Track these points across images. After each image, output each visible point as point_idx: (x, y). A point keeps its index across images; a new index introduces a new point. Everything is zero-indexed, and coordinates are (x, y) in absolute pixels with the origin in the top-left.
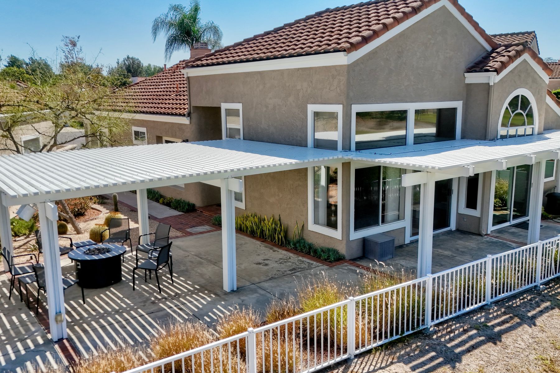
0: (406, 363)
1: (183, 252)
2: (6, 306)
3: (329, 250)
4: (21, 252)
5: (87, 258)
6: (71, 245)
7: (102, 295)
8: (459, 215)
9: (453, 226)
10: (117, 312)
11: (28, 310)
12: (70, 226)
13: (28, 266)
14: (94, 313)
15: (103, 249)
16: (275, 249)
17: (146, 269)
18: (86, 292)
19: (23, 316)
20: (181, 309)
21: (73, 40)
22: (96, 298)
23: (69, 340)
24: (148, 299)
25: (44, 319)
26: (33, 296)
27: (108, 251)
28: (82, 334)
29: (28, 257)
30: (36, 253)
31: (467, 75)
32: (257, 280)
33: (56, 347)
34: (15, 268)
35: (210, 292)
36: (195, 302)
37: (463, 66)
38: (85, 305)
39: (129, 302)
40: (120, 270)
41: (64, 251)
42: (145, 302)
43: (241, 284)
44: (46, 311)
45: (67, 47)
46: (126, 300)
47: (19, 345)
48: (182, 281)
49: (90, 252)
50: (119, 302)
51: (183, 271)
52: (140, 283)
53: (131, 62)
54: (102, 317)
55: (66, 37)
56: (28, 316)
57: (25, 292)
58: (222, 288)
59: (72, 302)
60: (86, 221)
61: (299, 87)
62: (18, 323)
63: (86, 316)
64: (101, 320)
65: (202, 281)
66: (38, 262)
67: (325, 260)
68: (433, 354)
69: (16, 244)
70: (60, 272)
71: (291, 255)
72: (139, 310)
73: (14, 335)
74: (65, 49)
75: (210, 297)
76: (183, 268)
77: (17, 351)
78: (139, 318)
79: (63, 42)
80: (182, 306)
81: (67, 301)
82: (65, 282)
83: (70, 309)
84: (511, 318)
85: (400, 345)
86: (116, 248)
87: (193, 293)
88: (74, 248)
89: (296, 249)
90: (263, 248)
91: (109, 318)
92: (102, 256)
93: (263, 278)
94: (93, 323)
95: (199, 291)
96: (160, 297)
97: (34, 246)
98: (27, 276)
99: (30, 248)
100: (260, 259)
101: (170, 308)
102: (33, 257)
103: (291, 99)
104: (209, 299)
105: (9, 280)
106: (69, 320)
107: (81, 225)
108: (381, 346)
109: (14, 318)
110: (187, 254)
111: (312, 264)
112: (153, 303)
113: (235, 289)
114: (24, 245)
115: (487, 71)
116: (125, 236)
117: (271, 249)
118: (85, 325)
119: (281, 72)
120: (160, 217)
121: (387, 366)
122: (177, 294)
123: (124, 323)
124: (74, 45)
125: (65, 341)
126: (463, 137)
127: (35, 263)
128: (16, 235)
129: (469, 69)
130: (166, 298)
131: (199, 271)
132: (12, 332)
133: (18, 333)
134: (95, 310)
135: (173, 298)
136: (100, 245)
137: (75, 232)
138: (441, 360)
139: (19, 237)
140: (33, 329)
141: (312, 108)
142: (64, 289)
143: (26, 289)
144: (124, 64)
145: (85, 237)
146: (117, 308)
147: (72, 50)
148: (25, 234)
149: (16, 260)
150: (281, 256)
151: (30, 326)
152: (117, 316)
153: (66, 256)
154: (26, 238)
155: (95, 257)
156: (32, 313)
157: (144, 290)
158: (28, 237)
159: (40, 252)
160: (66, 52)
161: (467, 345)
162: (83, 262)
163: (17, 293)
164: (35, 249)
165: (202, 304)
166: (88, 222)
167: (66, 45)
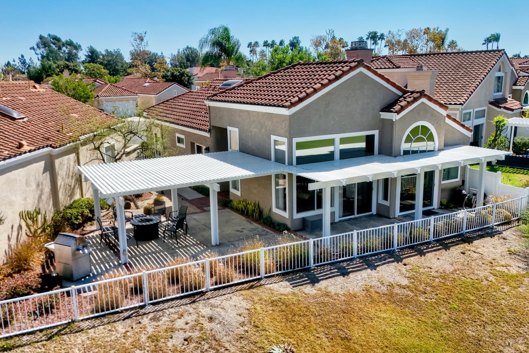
0: (289, 282)
1: (196, 223)
2: (99, 247)
3: (282, 224)
4: (105, 219)
5: (140, 224)
6: (132, 216)
7: (147, 244)
8: (378, 205)
9: (374, 211)
10: (154, 253)
11: (109, 249)
12: (132, 204)
13: (110, 227)
14: (142, 253)
15: (149, 219)
16: (252, 222)
17: (171, 231)
18: (139, 242)
19: (108, 252)
20: (186, 253)
21: (140, 35)
22: (144, 246)
23: (130, 264)
24: (171, 247)
25: (118, 254)
26: (112, 243)
27: (151, 220)
28: (136, 262)
29: (109, 223)
30: (113, 220)
31: (381, 113)
32: (232, 240)
33: (124, 266)
34: (103, 228)
35: (204, 245)
36: (195, 250)
37: (379, 107)
38: (138, 249)
39: (161, 248)
40: (158, 231)
41: (128, 220)
42: (169, 248)
43: (222, 242)
44: (119, 251)
45: (136, 42)
46: (159, 247)
47: (106, 265)
48: (191, 239)
49: (142, 221)
50: (155, 248)
51: (193, 233)
52: (168, 239)
53: (190, 51)
54: (146, 254)
55: (135, 33)
56: (110, 252)
57: (108, 241)
58: (211, 243)
59: (131, 247)
60: (143, 201)
61: (267, 124)
62: (105, 256)
63: (138, 254)
64: (145, 256)
65: (202, 239)
66: (114, 225)
67: (278, 230)
68: (307, 279)
69: (102, 214)
70: (125, 231)
71: (260, 226)
72: (165, 252)
73: (104, 260)
74: (134, 44)
75: (203, 247)
76: (193, 232)
77: (105, 267)
78: (164, 256)
79: (133, 38)
80: (187, 252)
81: (129, 246)
82: (128, 236)
83: (130, 250)
84: (363, 265)
85: (291, 274)
86: (155, 219)
87: (195, 245)
88: (134, 218)
89: (264, 223)
90: (245, 222)
91: (149, 255)
92: (148, 223)
93: (236, 239)
94: (141, 257)
95: (199, 244)
96: (177, 246)
97: (112, 216)
98: (110, 233)
99: (110, 217)
100: (239, 228)
101: (181, 252)
102: (112, 222)
103: (263, 130)
104: (202, 249)
105: (99, 235)
106: (130, 255)
107: (139, 203)
108: (280, 274)
109: (103, 253)
110: (198, 223)
111: (269, 232)
112: (173, 249)
113: (218, 244)
114: (106, 215)
115: (392, 112)
116: (163, 212)
117: (249, 222)
118: (137, 258)
119: (258, 113)
120: (189, 198)
121: (278, 282)
122: (186, 245)
123: (156, 258)
124: (142, 39)
125: (127, 264)
126: (380, 153)
127: (113, 226)
128: (102, 209)
129: (383, 109)
130: (180, 247)
131: (202, 234)
132: (103, 259)
133: (106, 260)
134: (142, 251)
135: (184, 247)
136: (148, 217)
137: (135, 208)
138: (309, 281)
139: (103, 210)
140: (113, 258)
141: (273, 138)
142: (127, 239)
143: (109, 240)
144: (184, 54)
145: (141, 212)
146: (154, 251)
147: (140, 44)
148: (106, 208)
149: (103, 224)
150: (253, 227)
151: (111, 257)
152: (153, 255)
153: (129, 222)
154: (107, 211)
155: (144, 224)
156: (112, 251)
157: (170, 242)
158: (108, 210)
159: (116, 220)
160: (135, 46)
161: (327, 276)
162: (138, 226)
163: (104, 242)
164: (113, 218)
165: (198, 250)
166: (144, 201)
167: (135, 40)
